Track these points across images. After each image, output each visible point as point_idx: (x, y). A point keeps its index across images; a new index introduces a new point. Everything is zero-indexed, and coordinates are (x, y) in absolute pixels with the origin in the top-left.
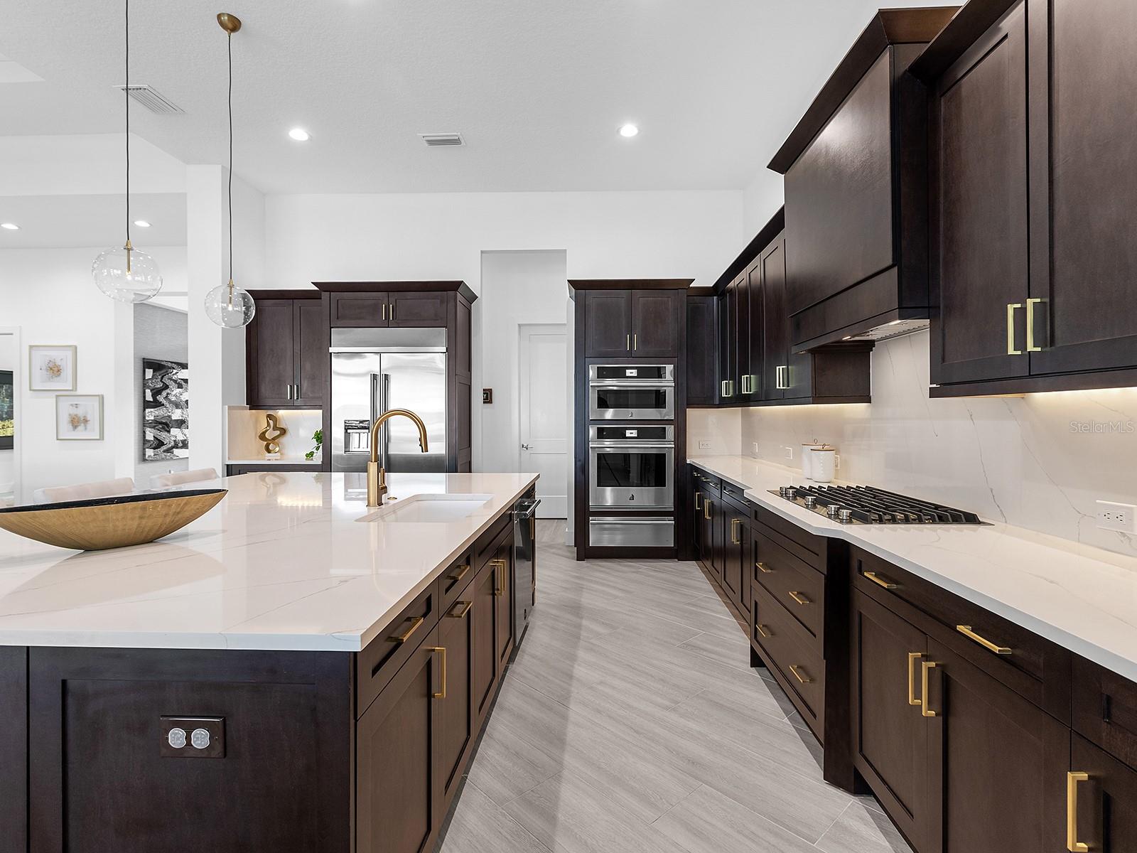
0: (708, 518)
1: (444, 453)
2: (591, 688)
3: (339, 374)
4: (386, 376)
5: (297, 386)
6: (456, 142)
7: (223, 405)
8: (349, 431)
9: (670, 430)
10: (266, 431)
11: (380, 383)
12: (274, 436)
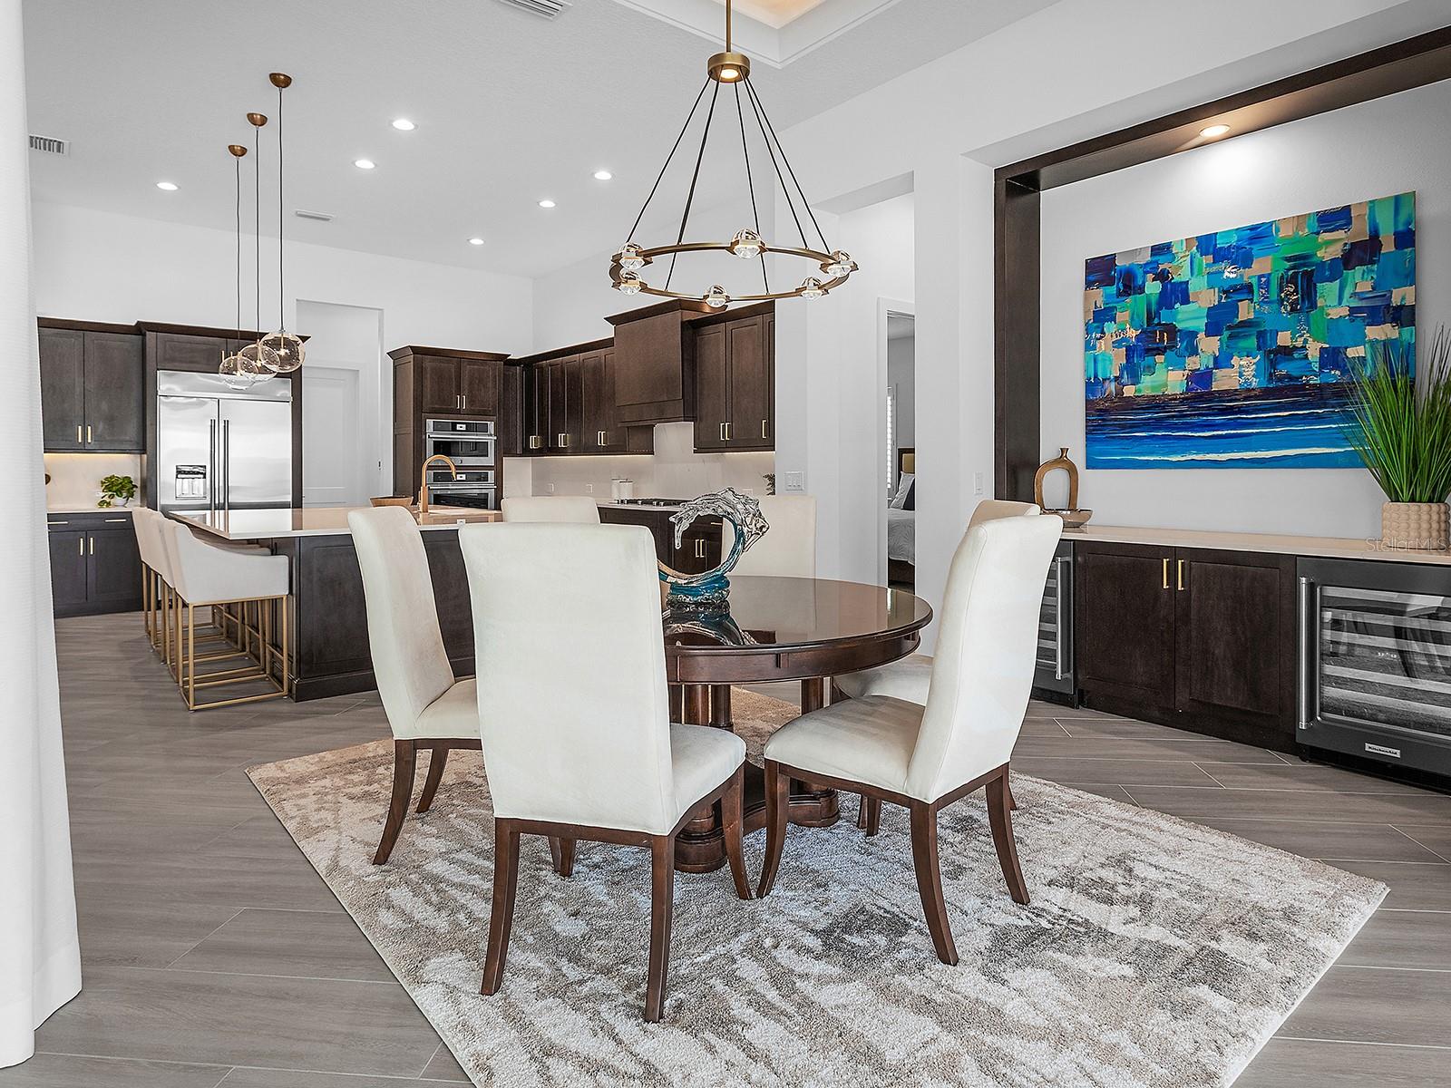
4: (226, 422)
9: (491, 474)
11: (220, 431)
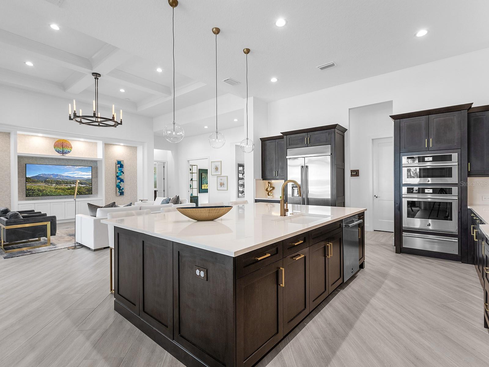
0: (477, 240)
1: (330, 198)
2: (376, 310)
3: (290, 166)
4: (307, 167)
5: (277, 171)
6: (333, 65)
7: (254, 179)
8: (294, 188)
9: (455, 190)
10: (268, 188)
11: (305, 169)
12: (270, 190)
